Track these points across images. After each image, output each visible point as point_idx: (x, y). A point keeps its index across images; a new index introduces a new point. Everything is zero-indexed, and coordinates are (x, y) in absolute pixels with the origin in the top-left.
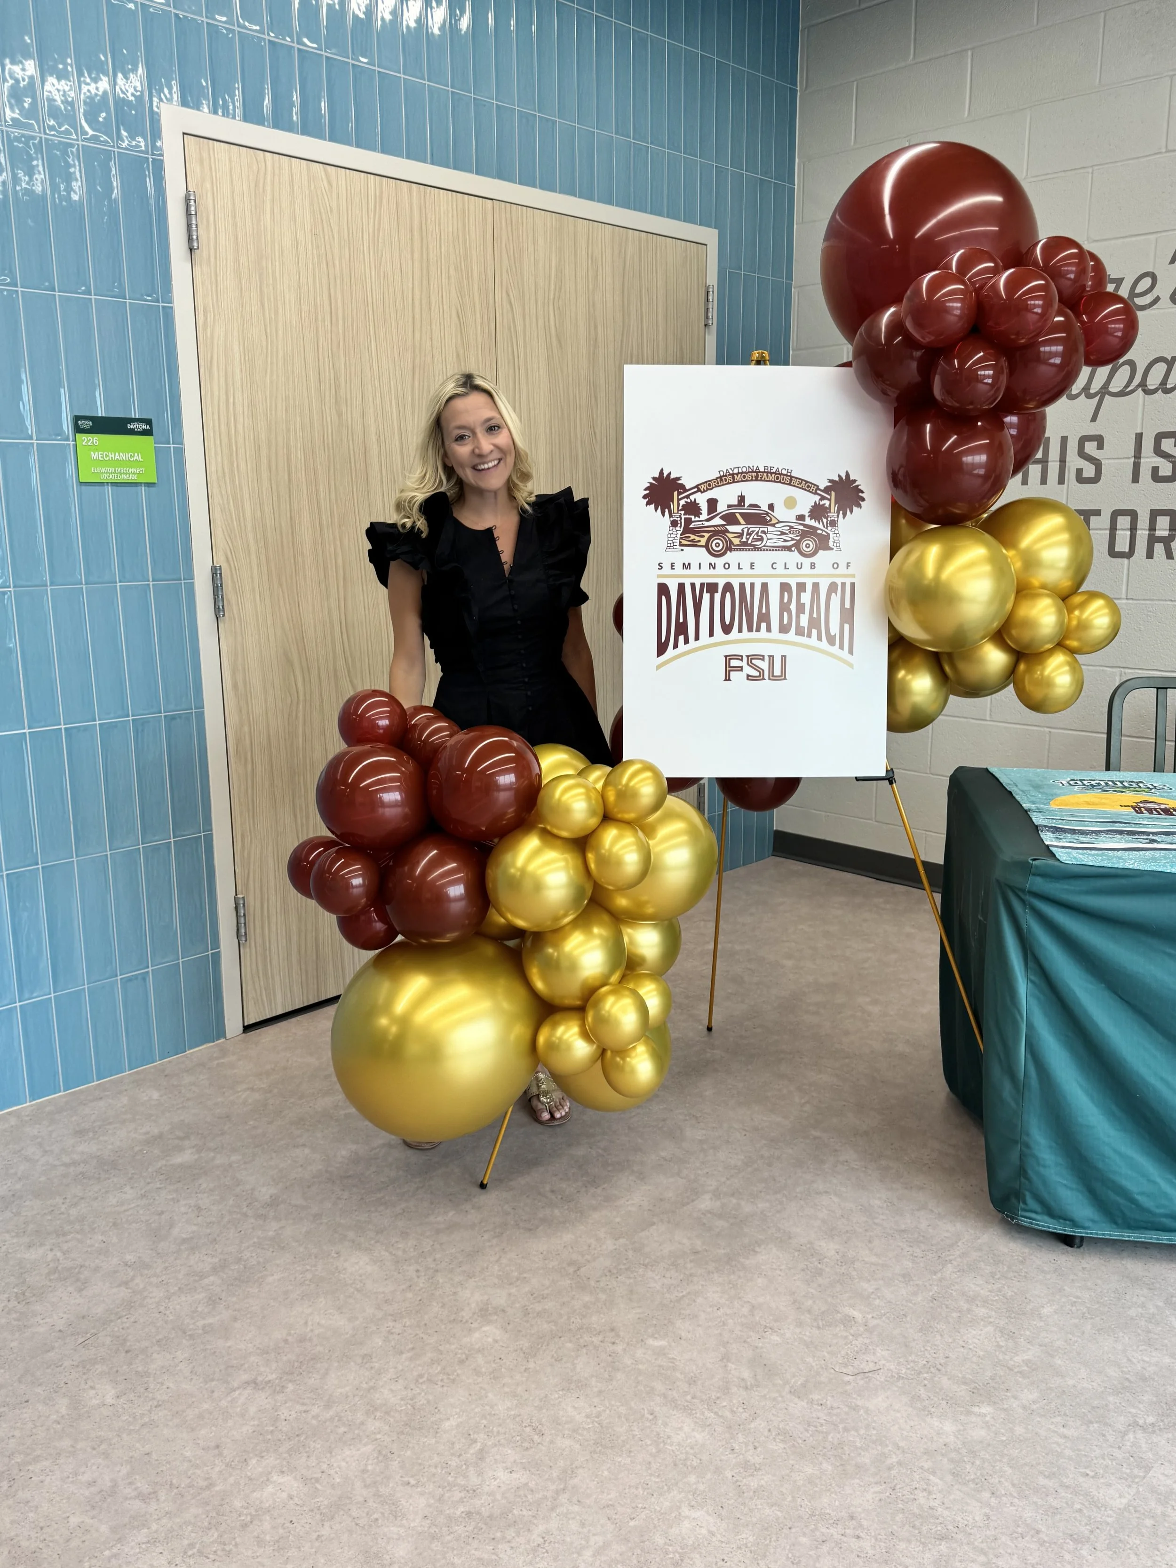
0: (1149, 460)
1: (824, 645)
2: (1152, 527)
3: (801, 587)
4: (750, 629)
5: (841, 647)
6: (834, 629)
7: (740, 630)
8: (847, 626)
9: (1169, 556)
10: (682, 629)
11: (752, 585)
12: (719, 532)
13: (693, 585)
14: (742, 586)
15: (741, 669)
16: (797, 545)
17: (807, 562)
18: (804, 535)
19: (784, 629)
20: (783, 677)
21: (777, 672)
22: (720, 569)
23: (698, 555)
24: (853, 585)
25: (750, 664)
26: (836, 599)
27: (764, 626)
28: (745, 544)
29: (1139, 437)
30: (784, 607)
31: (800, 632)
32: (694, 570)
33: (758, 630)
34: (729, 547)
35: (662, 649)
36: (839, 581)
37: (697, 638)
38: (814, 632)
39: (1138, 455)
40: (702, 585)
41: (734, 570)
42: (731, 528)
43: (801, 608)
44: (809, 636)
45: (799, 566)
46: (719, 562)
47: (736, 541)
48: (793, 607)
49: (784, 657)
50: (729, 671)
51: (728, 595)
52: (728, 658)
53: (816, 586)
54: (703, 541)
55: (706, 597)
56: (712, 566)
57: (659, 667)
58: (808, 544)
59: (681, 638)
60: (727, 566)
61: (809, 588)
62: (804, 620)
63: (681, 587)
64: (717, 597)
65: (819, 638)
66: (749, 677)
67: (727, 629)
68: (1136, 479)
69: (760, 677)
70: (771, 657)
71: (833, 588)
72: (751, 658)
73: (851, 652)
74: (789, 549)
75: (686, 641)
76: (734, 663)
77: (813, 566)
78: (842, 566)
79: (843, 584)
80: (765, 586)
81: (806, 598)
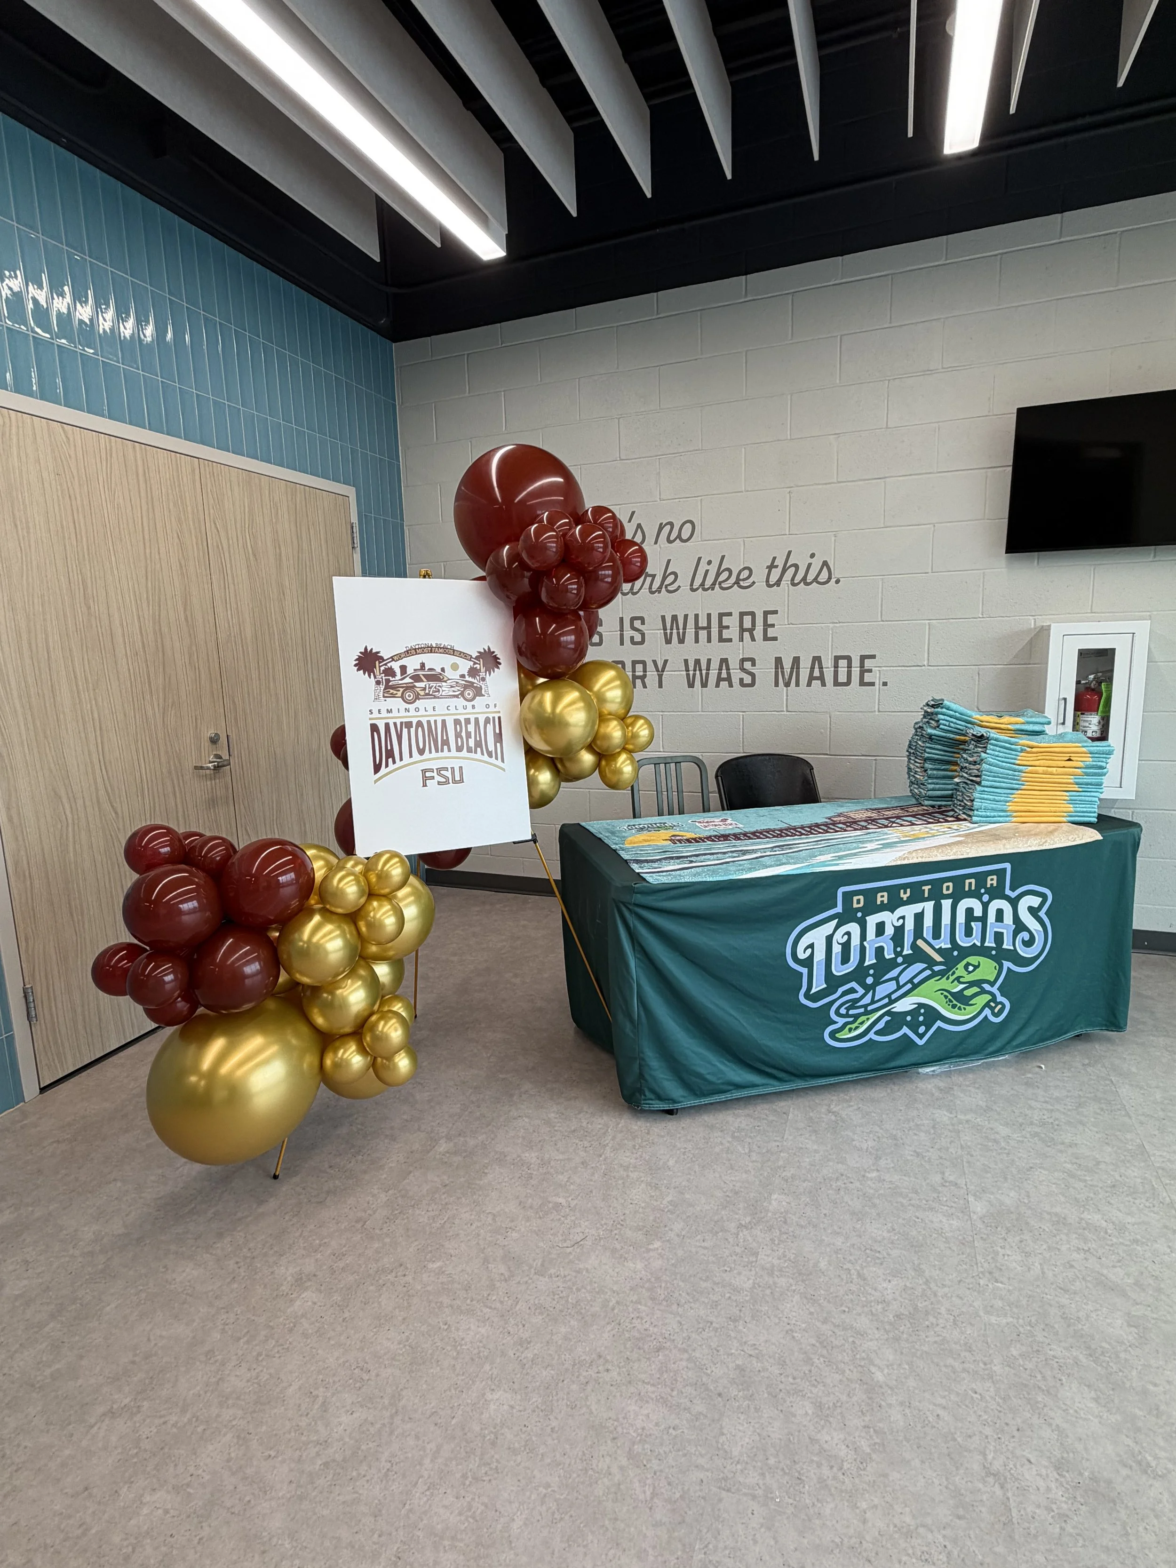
0: (628, 633)
1: (486, 757)
2: (634, 671)
3: (468, 721)
4: (437, 751)
5: (497, 758)
6: (491, 748)
7: (430, 752)
8: (498, 745)
9: (645, 686)
10: (390, 754)
11: (435, 721)
12: (409, 688)
13: (395, 724)
14: (429, 722)
15: (433, 778)
16: (462, 694)
17: (469, 704)
18: (466, 687)
19: (459, 749)
20: (461, 781)
21: (457, 778)
22: (412, 712)
23: (396, 703)
24: (499, 718)
25: (439, 774)
26: (490, 727)
27: (445, 747)
28: (428, 694)
29: (621, 619)
30: (458, 735)
31: (469, 750)
32: (395, 713)
33: (442, 751)
34: (417, 697)
35: (377, 768)
36: (491, 716)
37: (401, 759)
38: (479, 749)
39: (622, 630)
40: (401, 723)
41: (422, 712)
42: (417, 684)
43: (468, 735)
44: (476, 752)
45: (465, 708)
46: (412, 707)
47: (422, 693)
48: (464, 734)
49: (461, 768)
50: (425, 779)
51: (420, 729)
52: (424, 771)
53: (477, 720)
54: (399, 694)
55: (405, 731)
56: (407, 710)
57: (376, 782)
58: (469, 693)
59: (390, 760)
60: (417, 710)
61: (473, 721)
62: (472, 743)
63: (387, 726)
64: (413, 730)
65: (483, 754)
66: (439, 783)
67: (421, 752)
68: (622, 643)
69: (447, 782)
70: (453, 769)
71: (487, 721)
72: (439, 770)
73: (503, 761)
74: (457, 696)
75: (394, 762)
76: (428, 774)
77: (473, 707)
78: (492, 706)
79: (494, 718)
80: (444, 722)
81: (471, 728)
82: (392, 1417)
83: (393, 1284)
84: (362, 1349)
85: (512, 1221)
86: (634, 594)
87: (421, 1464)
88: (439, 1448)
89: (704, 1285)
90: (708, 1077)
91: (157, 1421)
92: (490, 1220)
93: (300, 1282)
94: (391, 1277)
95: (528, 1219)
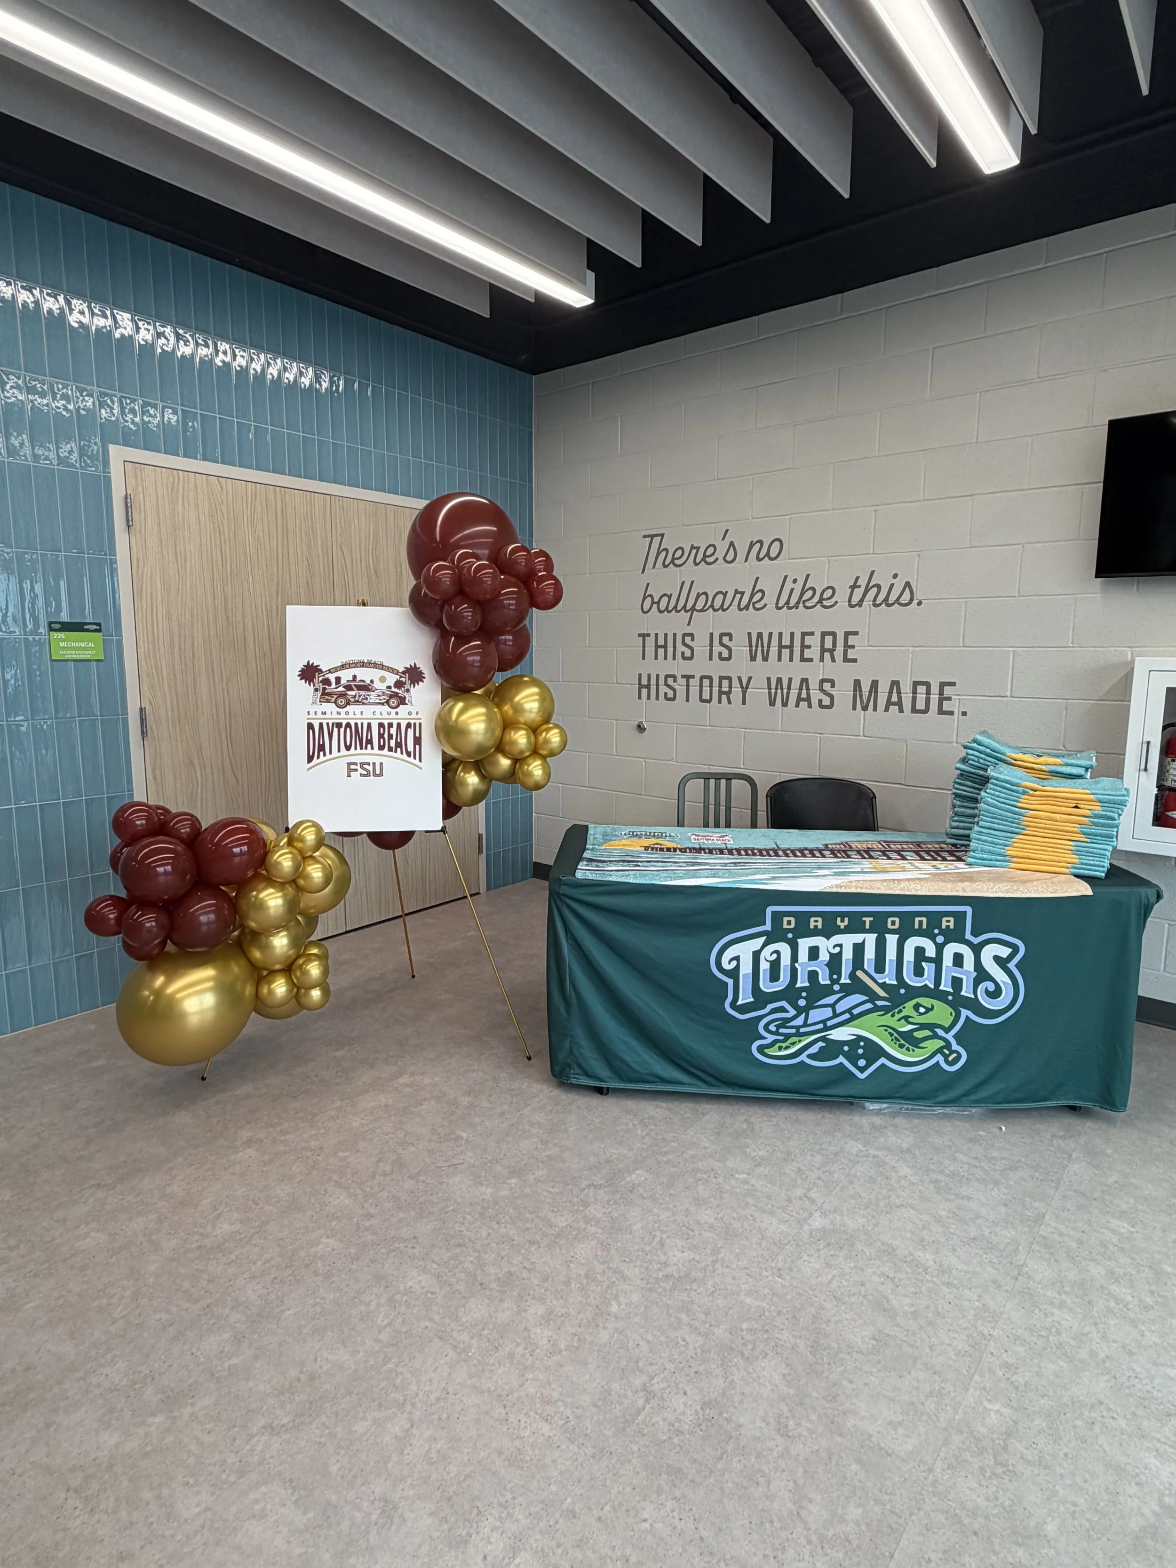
0: (717, 648)
1: (405, 756)
2: (720, 686)
3: (390, 725)
4: (361, 748)
5: (415, 758)
6: (410, 748)
7: (356, 749)
8: (417, 747)
9: (729, 702)
10: (322, 748)
11: (362, 724)
12: (342, 695)
13: (328, 724)
14: (356, 724)
15: (356, 770)
16: (388, 702)
17: (393, 711)
18: (391, 697)
19: (381, 748)
20: (381, 774)
21: (378, 772)
22: (343, 715)
23: (330, 708)
24: (420, 724)
25: (362, 767)
26: (410, 732)
27: (369, 746)
28: (358, 701)
29: (711, 635)
30: (381, 736)
31: (390, 749)
32: (328, 715)
33: (366, 748)
34: (348, 703)
35: (310, 759)
36: (412, 722)
37: (331, 753)
38: (399, 750)
39: (711, 645)
40: (333, 724)
41: (351, 715)
42: (349, 693)
43: (390, 737)
44: (396, 751)
45: (389, 714)
46: (343, 711)
47: (352, 700)
48: (386, 736)
49: (381, 764)
50: (350, 771)
51: (348, 730)
52: (349, 764)
53: (399, 725)
54: (333, 700)
55: (336, 730)
56: (339, 713)
57: (308, 769)
58: (394, 702)
59: (321, 753)
60: (347, 713)
61: (395, 726)
62: (393, 743)
63: (321, 725)
64: (342, 730)
65: (402, 753)
66: (361, 775)
67: (348, 748)
68: (711, 659)
69: (368, 775)
70: (374, 764)
71: (409, 726)
72: (362, 764)
73: (420, 760)
74: (383, 704)
75: (325, 755)
76: (352, 767)
77: (397, 713)
78: (414, 713)
79: (415, 724)
80: (369, 725)
81: (393, 731)
82: (254, 1234)
83: (308, 1158)
84: (262, 1191)
85: (417, 1140)
86: (724, 610)
87: (254, 1264)
88: (272, 1258)
89: (528, 1215)
90: (634, 1065)
91: (120, 1197)
92: (402, 1135)
93: (249, 1143)
94: (309, 1154)
95: (430, 1141)
